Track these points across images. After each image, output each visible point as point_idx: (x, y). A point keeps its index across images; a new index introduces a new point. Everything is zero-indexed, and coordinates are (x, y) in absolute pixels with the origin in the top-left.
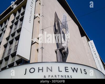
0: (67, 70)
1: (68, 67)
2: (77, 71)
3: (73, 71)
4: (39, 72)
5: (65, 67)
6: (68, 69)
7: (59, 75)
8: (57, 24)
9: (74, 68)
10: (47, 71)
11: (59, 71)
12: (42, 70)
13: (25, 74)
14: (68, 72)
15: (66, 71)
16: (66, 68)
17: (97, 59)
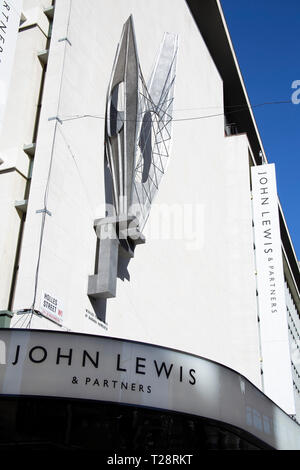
0: (140, 369)
1: (144, 360)
2: (168, 375)
3: (159, 373)
4: (58, 363)
5: (138, 359)
6: (143, 366)
7: (115, 382)
8: (127, 95)
9: (164, 364)
10: (84, 365)
11: (118, 369)
12: (67, 359)
13: (14, 364)
14: (144, 373)
15: (137, 372)
16: (141, 362)
17: (270, 259)
